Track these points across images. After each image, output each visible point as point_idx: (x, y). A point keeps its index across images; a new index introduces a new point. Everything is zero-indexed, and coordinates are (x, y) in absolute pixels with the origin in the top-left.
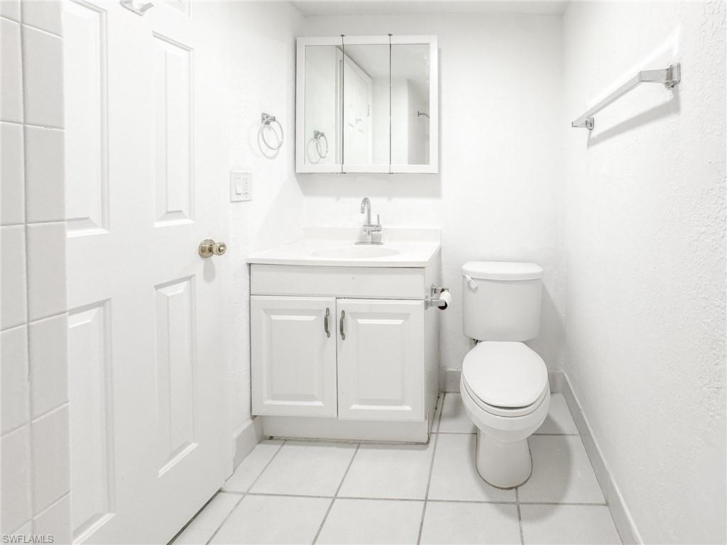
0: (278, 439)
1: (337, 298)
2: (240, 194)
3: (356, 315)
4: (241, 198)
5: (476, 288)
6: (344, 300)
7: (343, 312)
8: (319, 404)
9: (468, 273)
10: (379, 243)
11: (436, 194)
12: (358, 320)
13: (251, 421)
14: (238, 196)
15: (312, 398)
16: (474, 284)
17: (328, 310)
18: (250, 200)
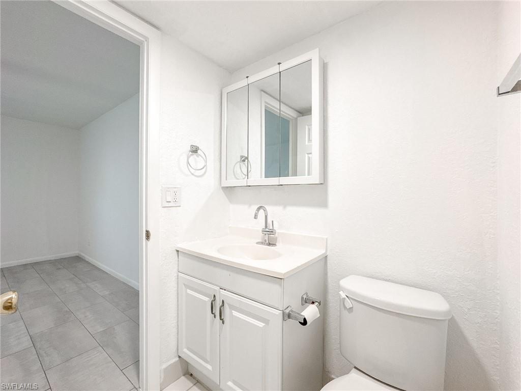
0: (194, 378)
1: (221, 289)
2: (170, 202)
3: (232, 307)
4: (170, 205)
5: (351, 308)
6: (224, 291)
7: (223, 301)
8: (209, 367)
9: (344, 290)
10: (274, 245)
11: (324, 204)
12: (233, 311)
13: (178, 359)
14: (168, 203)
15: (207, 362)
16: (349, 304)
17: (214, 296)
18: (180, 206)
